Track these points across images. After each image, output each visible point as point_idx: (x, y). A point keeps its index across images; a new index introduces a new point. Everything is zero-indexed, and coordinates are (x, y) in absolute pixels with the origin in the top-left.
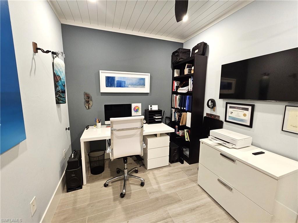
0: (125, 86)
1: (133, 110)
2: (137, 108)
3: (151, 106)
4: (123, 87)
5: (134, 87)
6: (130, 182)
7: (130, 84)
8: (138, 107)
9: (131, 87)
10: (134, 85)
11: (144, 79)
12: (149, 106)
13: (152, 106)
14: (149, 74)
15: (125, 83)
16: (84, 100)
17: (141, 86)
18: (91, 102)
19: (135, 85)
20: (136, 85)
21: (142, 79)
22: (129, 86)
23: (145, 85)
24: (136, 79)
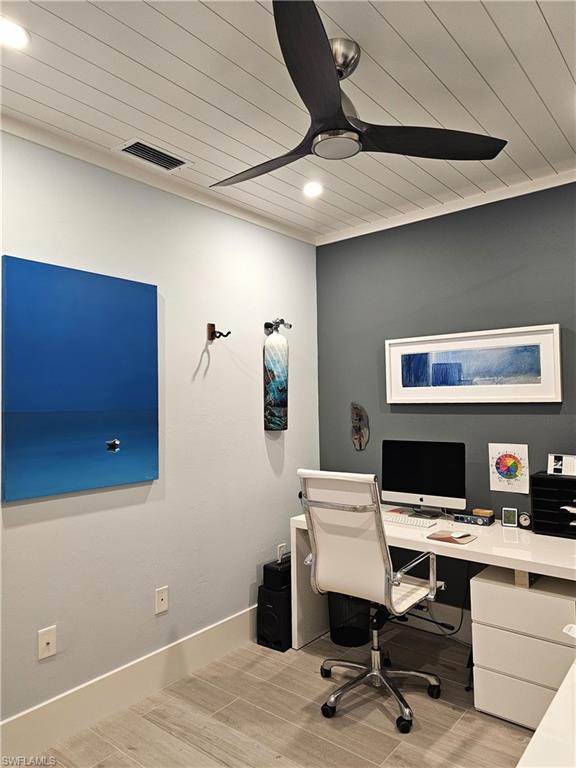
0: (460, 380)
1: (493, 469)
2: (510, 462)
3: (558, 459)
4: (453, 384)
5: (494, 382)
6: (385, 704)
7: (478, 374)
8: (514, 458)
9: (484, 384)
10: (493, 374)
11: (534, 350)
12: (551, 458)
13: (565, 458)
14: (556, 327)
15: (460, 371)
16: (351, 425)
17: (521, 378)
18: (365, 431)
19: (497, 373)
20: (499, 373)
21: (526, 348)
22: (476, 379)
23: (538, 372)
24: (501, 352)
